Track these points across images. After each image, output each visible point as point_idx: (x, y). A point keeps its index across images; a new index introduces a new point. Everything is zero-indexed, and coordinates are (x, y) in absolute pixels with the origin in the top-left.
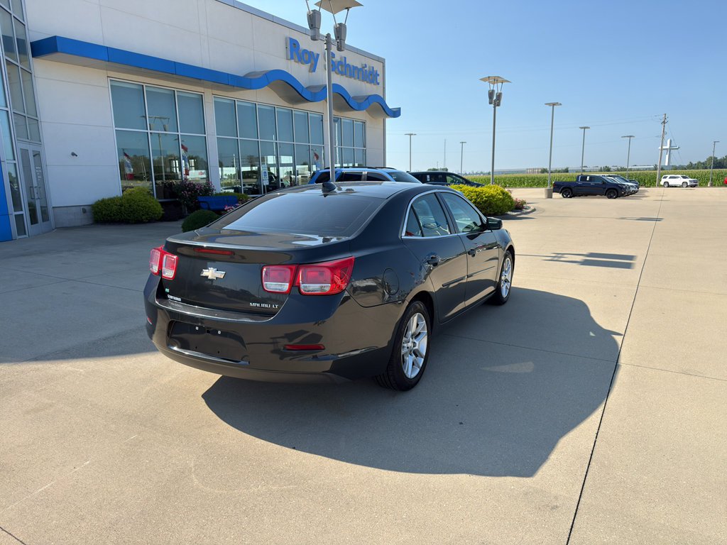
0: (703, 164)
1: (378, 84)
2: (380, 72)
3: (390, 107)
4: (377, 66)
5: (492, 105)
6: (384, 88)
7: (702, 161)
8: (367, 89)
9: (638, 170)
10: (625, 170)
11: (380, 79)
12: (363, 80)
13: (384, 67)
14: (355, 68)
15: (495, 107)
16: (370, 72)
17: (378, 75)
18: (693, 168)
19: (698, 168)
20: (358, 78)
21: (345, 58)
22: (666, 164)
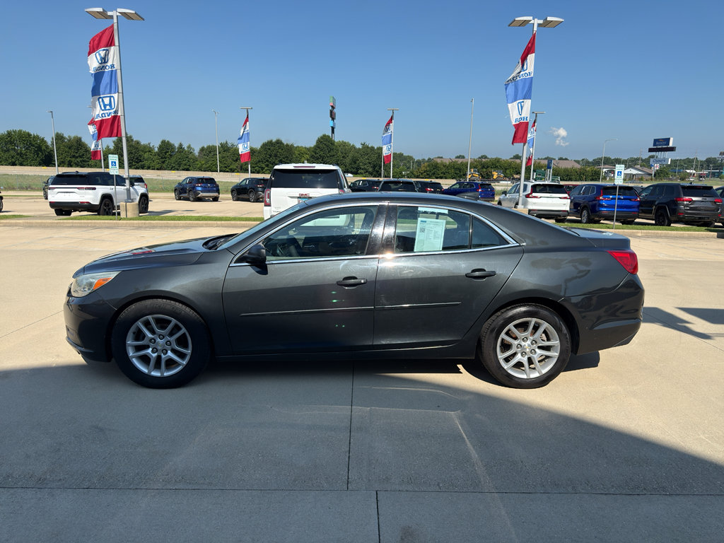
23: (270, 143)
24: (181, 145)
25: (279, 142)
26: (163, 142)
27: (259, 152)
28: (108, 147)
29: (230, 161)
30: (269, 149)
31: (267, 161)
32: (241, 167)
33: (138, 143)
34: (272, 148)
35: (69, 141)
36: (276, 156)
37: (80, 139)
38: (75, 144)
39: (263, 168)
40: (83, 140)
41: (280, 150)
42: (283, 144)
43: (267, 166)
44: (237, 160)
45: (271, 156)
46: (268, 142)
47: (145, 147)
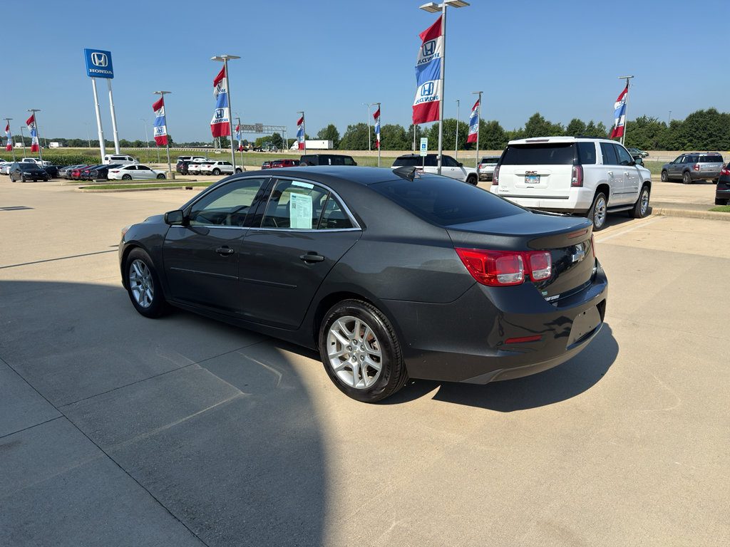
23: (700, 114)
24: (591, 123)
25: (712, 113)
26: (574, 121)
27: (683, 126)
28: (521, 129)
29: (644, 137)
30: (697, 121)
31: (692, 135)
32: (657, 144)
33: (548, 123)
34: (701, 120)
35: (488, 125)
36: (705, 128)
37: (497, 123)
38: (492, 129)
39: (684, 144)
40: (499, 124)
41: (711, 122)
42: (718, 114)
43: (691, 141)
44: (652, 137)
45: (697, 129)
46: (697, 112)
47: (555, 127)
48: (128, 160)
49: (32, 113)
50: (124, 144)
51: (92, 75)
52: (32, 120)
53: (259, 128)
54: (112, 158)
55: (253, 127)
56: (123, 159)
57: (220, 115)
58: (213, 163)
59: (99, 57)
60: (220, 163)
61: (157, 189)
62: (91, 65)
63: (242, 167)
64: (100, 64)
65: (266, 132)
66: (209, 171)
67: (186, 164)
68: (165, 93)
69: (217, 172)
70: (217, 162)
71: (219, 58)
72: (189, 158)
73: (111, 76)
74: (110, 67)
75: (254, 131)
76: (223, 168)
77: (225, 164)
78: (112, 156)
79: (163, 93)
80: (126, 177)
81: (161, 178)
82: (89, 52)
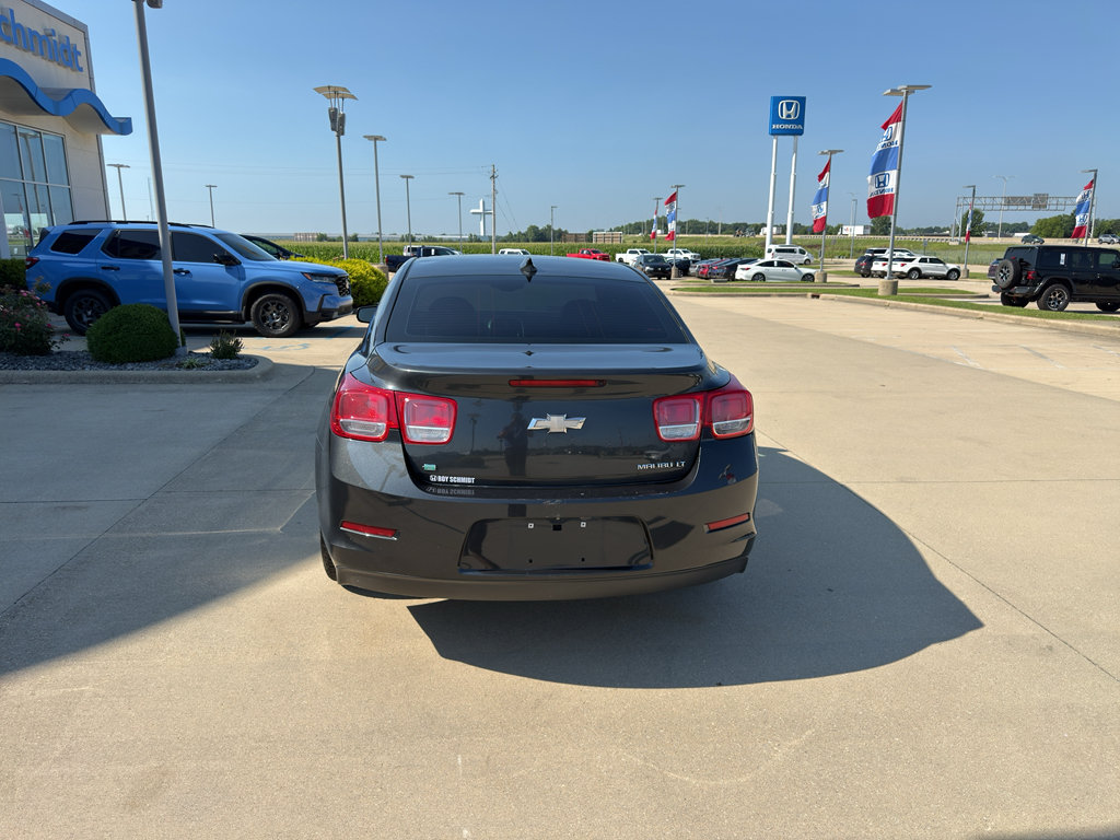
0: (524, 234)
1: (81, 70)
2: (81, 48)
3: (113, 116)
4: (75, 38)
5: (335, 133)
6: (91, 79)
7: (523, 231)
8: (61, 77)
9: (450, 241)
10: (434, 240)
11: (82, 61)
12: (52, 59)
13: (86, 39)
14: (34, 34)
15: (338, 136)
16: (63, 45)
17: (79, 54)
18: (514, 241)
19: (519, 241)
20: (42, 54)
21: (12, 11)
22: (482, 234)
48: (798, 254)
49: (675, 190)
50: (797, 229)
51: (775, 133)
52: (673, 198)
53: (1039, 202)
54: (778, 251)
55: (1029, 200)
56: (792, 251)
57: (881, 184)
58: (911, 260)
59: (789, 106)
60: (922, 261)
61: (769, 296)
62: (775, 119)
63: (962, 267)
64: (789, 116)
65: (1052, 207)
66: (902, 273)
67: (870, 260)
68: (835, 152)
69: (915, 275)
70: (919, 258)
71: (894, 92)
72: (883, 252)
73: (800, 132)
74: (801, 120)
75: (1030, 208)
76: (927, 268)
77: (932, 261)
78: (778, 247)
79: (832, 152)
80: (759, 277)
81: (808, 280)
82: (776, 100)
